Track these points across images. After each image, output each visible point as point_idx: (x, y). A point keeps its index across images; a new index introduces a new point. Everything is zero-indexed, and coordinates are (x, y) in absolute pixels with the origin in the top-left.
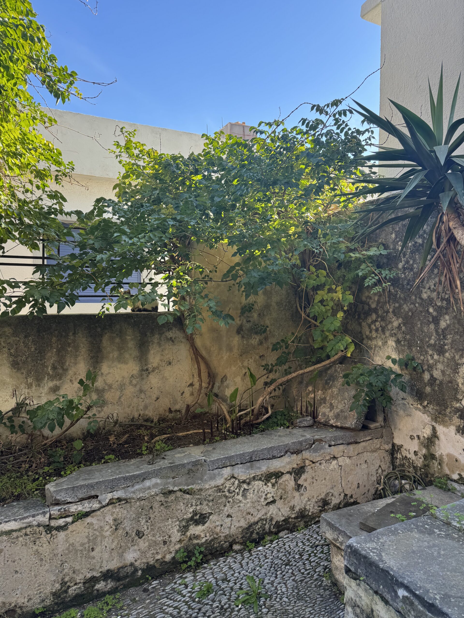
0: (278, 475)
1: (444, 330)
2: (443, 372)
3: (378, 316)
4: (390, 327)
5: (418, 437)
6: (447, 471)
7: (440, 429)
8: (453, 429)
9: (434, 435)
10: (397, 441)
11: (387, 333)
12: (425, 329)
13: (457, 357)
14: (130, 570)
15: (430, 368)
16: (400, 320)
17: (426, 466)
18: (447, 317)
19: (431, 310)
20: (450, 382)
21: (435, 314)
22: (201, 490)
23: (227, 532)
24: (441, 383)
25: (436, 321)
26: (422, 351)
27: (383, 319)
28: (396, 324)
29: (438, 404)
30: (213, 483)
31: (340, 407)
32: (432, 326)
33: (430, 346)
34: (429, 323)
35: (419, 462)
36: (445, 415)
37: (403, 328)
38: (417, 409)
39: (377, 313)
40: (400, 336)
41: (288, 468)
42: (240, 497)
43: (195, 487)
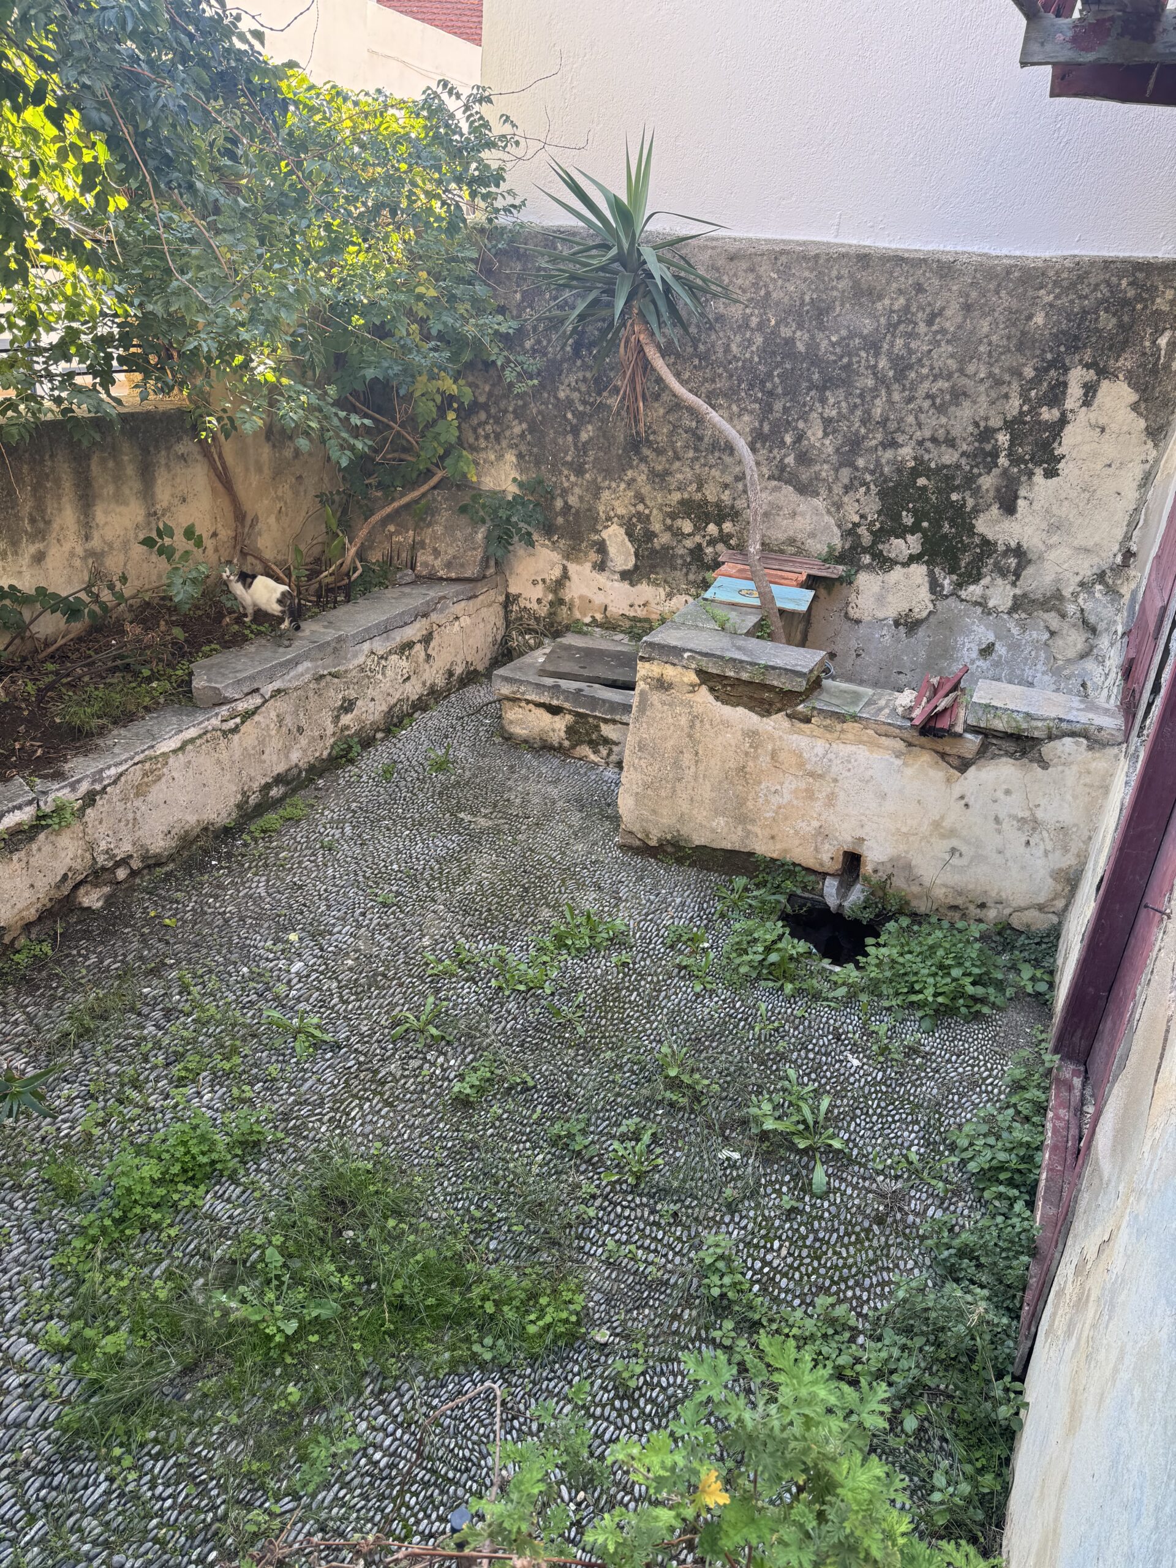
0: (410, 645)
1: (584, 444)
2: (581, 498)
3: (489, 416)
4: (508, 433)
5: (544, 581)
6: (577, 615)
7: (572, 568)
8: (588, 566)
9: (565, 575)
10: (513, 590)
11: (504, 443)
12: (560, 441)
13: (599, 480)
14: (295, 771)
15: (565, 492)
16: (524, 426)
17: (552, 614)
18: (590, 427)
19: (569, 416)
20: (589, 510)
21: (575, 421)
22: (346, 671)
23: (371, 718)
24: (578, 512)
25: (576, 431)
26: (555, 470)
27: (498, 421)
28: (517, 430)
29: (572, 538)
30: (356, 662)
31: (451, 551)
32: (570, 438)
33: (565, 464)
34: (565, 433)
35: (543, 611)
36: (580, 550)
37: (529, 437)
38: (543, 546)
39: (488, 412)
40: (523, 448)
41: (418, 637)
42: (380, 676)
43: (342, 668)
